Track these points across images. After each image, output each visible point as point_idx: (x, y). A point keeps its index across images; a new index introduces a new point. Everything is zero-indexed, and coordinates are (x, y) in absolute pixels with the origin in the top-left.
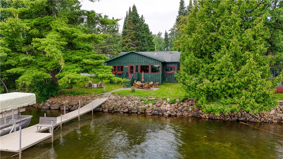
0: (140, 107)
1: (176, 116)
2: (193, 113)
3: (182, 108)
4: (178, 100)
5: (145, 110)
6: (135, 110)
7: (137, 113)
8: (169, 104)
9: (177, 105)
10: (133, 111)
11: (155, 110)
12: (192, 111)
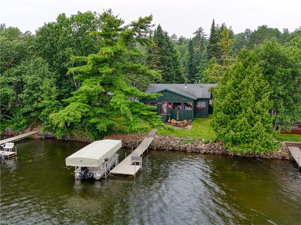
0: (182, 146)
1: (209, 153)
2: (222, 151)
3: (214, 147)
4: (211, 141)
5: (186, 148)
6: (178, 148)
7: (179, 150)
8: (204, 144)
9: (211, 145)
10: (176, 149)
11: (194, 149)
12: (221, 149)
